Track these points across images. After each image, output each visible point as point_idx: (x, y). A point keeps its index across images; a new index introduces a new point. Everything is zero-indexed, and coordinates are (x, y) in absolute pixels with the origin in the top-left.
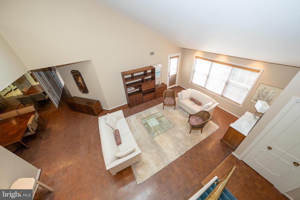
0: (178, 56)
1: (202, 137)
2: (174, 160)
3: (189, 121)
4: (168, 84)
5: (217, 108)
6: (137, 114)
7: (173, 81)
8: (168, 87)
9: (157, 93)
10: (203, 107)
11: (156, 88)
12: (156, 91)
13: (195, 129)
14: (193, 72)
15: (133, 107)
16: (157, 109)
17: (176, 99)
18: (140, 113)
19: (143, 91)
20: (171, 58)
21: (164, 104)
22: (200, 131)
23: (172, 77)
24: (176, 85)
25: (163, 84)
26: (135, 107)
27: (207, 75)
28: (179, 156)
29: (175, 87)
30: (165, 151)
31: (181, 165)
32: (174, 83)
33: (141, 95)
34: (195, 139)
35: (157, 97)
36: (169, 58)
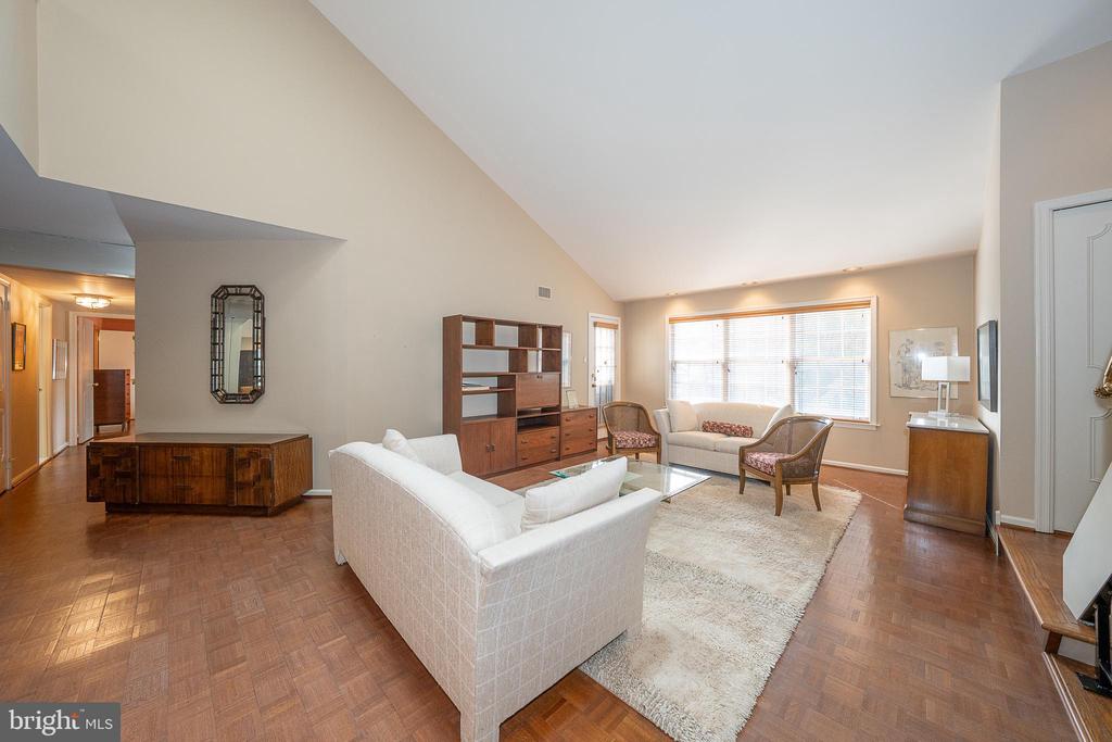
0: (615, 327)
9: (568, 431)
11: (563, 410)
12: (564, 423)
19: (518, 406)
20: (595, 324)
23: (604, 391)
27: (721, 362)
33: (509, 423)
35: (564, 452)
36: (591, 325)
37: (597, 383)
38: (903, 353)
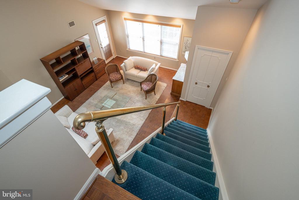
0: (104, 21)
1: (157, 98)
2: (141, 125)
3: (141, 88)
4: (104, 58)
5: (160, 68)
6: (84, 104)
7: (109, 54)
8: (107, 62)
9: (97, 72)
10: (149, 71)
11: (93, 67)
12: (95, 70)
13: (149, 93)
14: (128, 37)
15: (74, 98)
16: (104, 90)
17: (121, 71)
18: (87, 102)
19: (79, 75)
20: (96, 25)
21: (111, 82)
22: (153, 93)
23: (106, 48)
24: (114, 56)
25: (99, 59)
26: (77, 98)
27: (142, 37)
28: (144, 120)
29: (114, 59)
30: (132, 122)
31: (148, 126)
32: (111, 55)
33: (78, 81)
34: (152, 102)
35: (98, 77)
36: (94, 25)
37: (103, 47)
38: (186, 44)
